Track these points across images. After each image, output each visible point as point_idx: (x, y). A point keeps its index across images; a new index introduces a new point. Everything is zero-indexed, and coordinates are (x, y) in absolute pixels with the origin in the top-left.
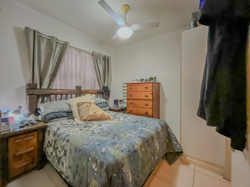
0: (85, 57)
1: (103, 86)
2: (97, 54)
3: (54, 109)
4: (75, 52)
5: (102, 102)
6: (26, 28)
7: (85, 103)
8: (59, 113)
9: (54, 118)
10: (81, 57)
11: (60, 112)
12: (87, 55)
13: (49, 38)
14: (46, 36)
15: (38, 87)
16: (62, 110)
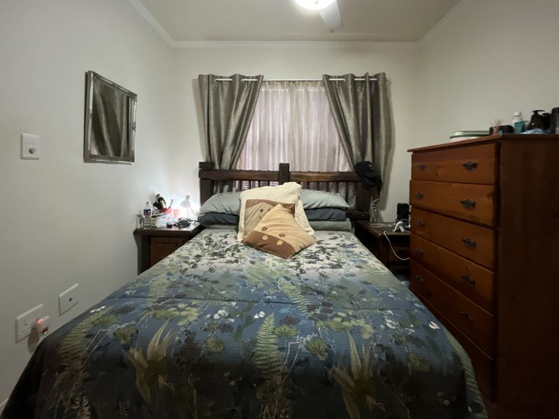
0: (307, 93)
1: (360, 160)
2: (339, 77)
3: (215, 207)
4: (280, 90)
5: (328, 205)
6: (200, 76)
7: (260, 201)
8: (223, 216)
9: (214, 224)
10: (295, 97)
11: (224, 213)
12: (311, 90)
13: (231, 80)
14: (225, 78)
15: (217, 167)
16: (228, 210)
